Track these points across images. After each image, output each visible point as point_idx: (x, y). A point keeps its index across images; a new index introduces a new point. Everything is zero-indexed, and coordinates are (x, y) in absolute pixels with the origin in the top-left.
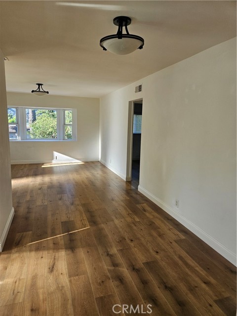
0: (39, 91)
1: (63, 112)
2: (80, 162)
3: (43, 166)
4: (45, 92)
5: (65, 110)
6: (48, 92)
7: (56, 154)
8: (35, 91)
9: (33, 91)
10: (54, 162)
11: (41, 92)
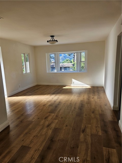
0: (53, 41)
1: (80, 54)
2: (89, 87)
3: (64, 88)
4: (55, 41)
5: (81, 52)
6: (57, 41)
7: (73, 80)
8: (50, 41)
9: (48, 41)
10: (72, 85)
11: (54, 41)
